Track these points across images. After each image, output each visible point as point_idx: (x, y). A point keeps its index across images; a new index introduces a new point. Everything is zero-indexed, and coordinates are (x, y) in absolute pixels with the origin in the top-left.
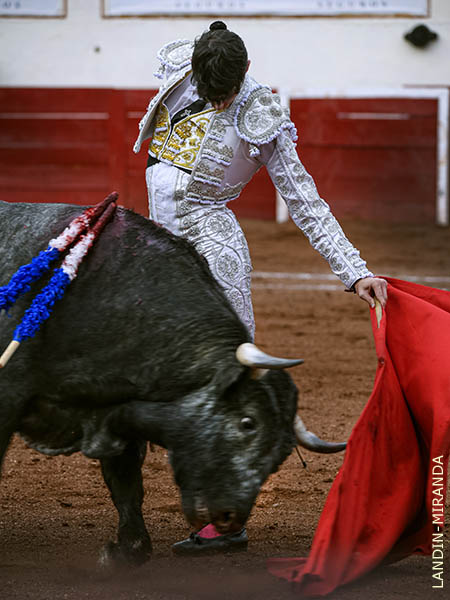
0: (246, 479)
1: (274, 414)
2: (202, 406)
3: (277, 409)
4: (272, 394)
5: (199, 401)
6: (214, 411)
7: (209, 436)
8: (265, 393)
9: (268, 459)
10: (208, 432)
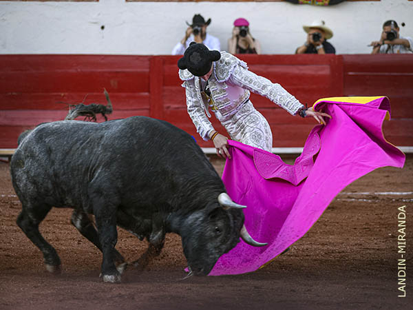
0: (212, 254)
1: (230, 228)
2: (197, 219)
3: (232, 225)
4: (231, 218)
5: (197, 216)
6: (203, 221)
7: (197, 233)
8: (228, 217)
9: (224, 247)
10: (197, 230)
